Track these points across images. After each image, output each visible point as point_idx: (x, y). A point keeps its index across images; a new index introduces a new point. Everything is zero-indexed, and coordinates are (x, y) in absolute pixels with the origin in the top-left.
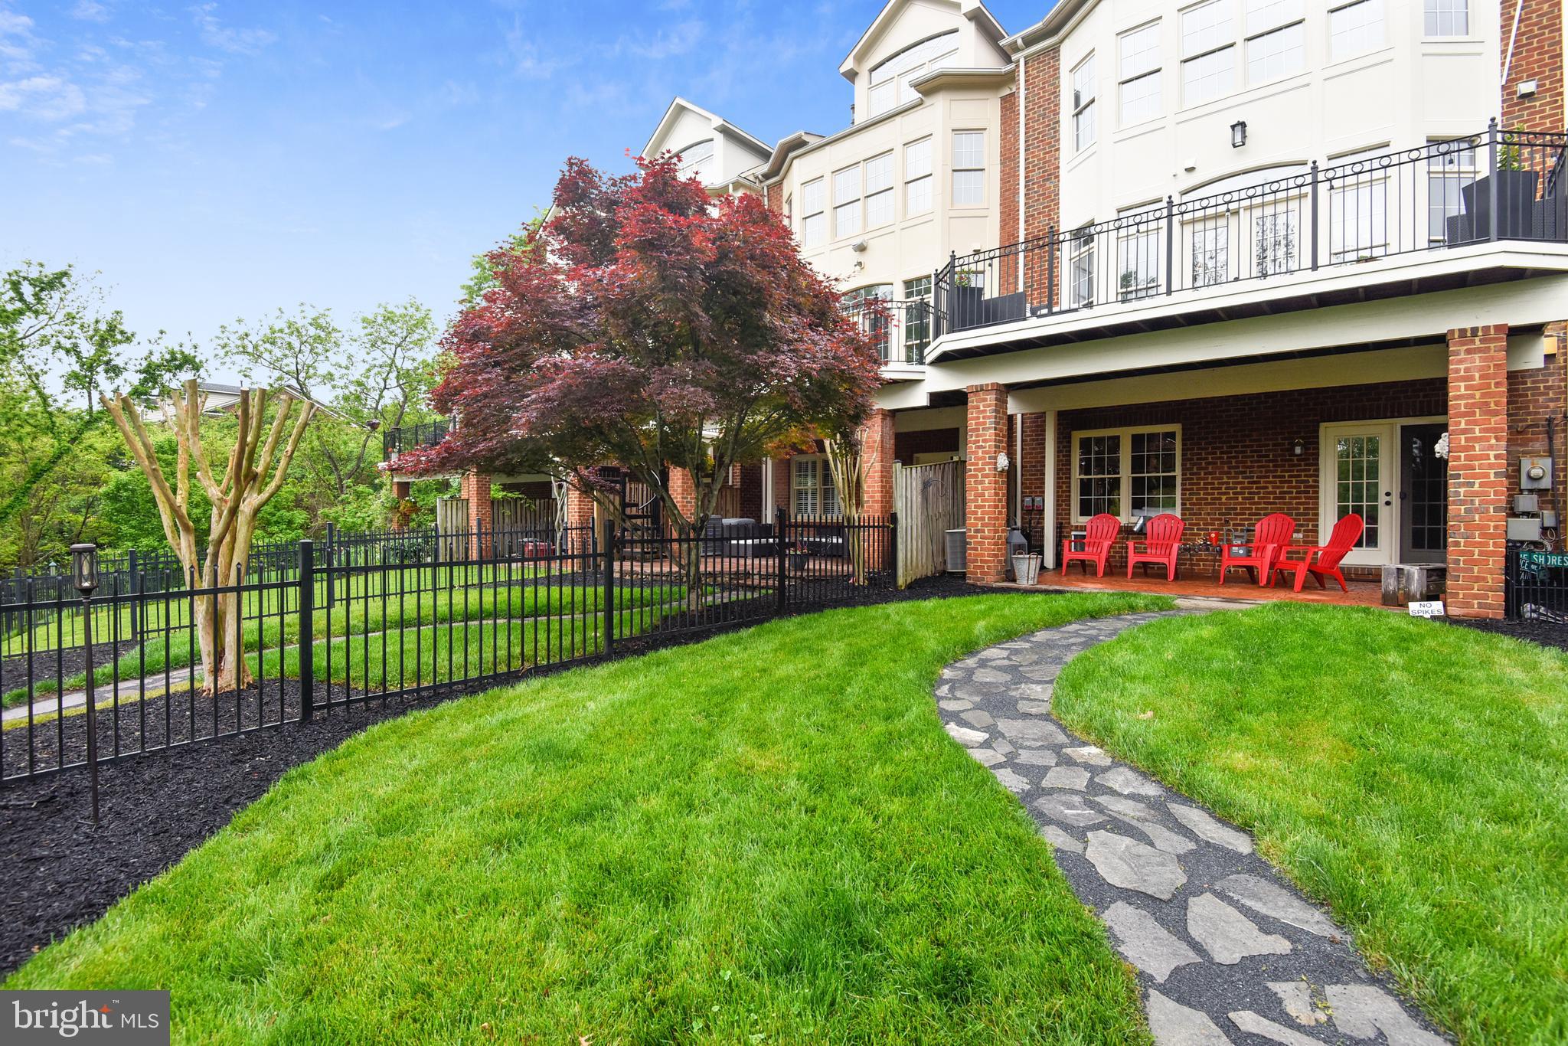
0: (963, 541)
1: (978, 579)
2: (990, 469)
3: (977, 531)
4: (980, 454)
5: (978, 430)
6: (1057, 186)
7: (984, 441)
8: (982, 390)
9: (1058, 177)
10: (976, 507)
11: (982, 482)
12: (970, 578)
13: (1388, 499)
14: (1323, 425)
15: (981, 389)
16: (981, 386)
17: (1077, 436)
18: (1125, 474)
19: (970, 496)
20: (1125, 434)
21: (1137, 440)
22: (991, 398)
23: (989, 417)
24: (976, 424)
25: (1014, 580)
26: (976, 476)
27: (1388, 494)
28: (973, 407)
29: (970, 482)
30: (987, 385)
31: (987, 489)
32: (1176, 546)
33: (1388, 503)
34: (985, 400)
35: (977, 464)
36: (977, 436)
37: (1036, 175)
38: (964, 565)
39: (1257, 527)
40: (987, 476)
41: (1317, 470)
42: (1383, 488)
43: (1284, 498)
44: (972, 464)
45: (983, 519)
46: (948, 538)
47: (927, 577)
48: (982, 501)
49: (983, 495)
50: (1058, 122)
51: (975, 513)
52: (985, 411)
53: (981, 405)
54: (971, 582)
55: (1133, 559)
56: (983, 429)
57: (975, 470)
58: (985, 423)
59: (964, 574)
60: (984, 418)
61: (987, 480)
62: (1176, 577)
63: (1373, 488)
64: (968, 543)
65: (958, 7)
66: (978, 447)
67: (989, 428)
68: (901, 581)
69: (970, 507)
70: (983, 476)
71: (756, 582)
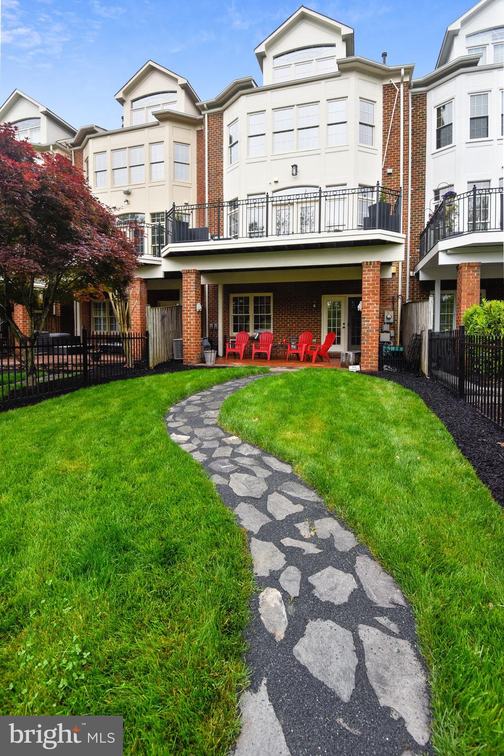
0: (180, 346)
1: (188, 363)
2: (193, 310)
3: (188, 340)
4: (189, 303)
5: (187, 291)
6: (222, 179)
7: (190, 297)
9: (222, 174)
10: (187, 328)
11: (190, 317)
12: (185, 362)
13: (344, 326)
14: (323, 296)
15: (188, 272)
16: (189, 270)
17: (232, 296)
18: (251, 314)
19: (184, 323)
20: (252, 296)
21: (256, 299)
22: (193, 276)
23: (192, 286)
24: (187, 289)
25: (204, 362)
26: (187, 314)
27: (344, 324)
28: (185, 280)
29: (184, 316)
30: (192, 270)
31: (192, 320)
32: (271, 345)
34: (191, 277)
35: (188, 308)
36: (187, 294)
37: (213, 171)
38: (182, 356)
39: (300, 337)
40: (192, 314)
41: (321, 314)
42: (342, 322)
43: (309, 325)
44: (185, 308)
45: (190, 334)
46: (174, 343)
47: (164, 362)
48: (190, 325)
49: (190, 322)
50: (222, 148)
51: (187, 331)
52: (190, 283)
53: (189, 279)
54: (185, 364)
55: (254, 351)
56: (190, 291)
57: (186, 311)
58: (190, 288)
59: (182, 360)
60: (190, 286)
61: (192, 316)
62: (271, 359)
63: (339, 322)
64: (183, 346)
65: (176, 80)
66: (187, 300)
67: (193, 291)
68: (151, 365)
69: (185, 328)
70: (190, 314)
71: (70, 368)
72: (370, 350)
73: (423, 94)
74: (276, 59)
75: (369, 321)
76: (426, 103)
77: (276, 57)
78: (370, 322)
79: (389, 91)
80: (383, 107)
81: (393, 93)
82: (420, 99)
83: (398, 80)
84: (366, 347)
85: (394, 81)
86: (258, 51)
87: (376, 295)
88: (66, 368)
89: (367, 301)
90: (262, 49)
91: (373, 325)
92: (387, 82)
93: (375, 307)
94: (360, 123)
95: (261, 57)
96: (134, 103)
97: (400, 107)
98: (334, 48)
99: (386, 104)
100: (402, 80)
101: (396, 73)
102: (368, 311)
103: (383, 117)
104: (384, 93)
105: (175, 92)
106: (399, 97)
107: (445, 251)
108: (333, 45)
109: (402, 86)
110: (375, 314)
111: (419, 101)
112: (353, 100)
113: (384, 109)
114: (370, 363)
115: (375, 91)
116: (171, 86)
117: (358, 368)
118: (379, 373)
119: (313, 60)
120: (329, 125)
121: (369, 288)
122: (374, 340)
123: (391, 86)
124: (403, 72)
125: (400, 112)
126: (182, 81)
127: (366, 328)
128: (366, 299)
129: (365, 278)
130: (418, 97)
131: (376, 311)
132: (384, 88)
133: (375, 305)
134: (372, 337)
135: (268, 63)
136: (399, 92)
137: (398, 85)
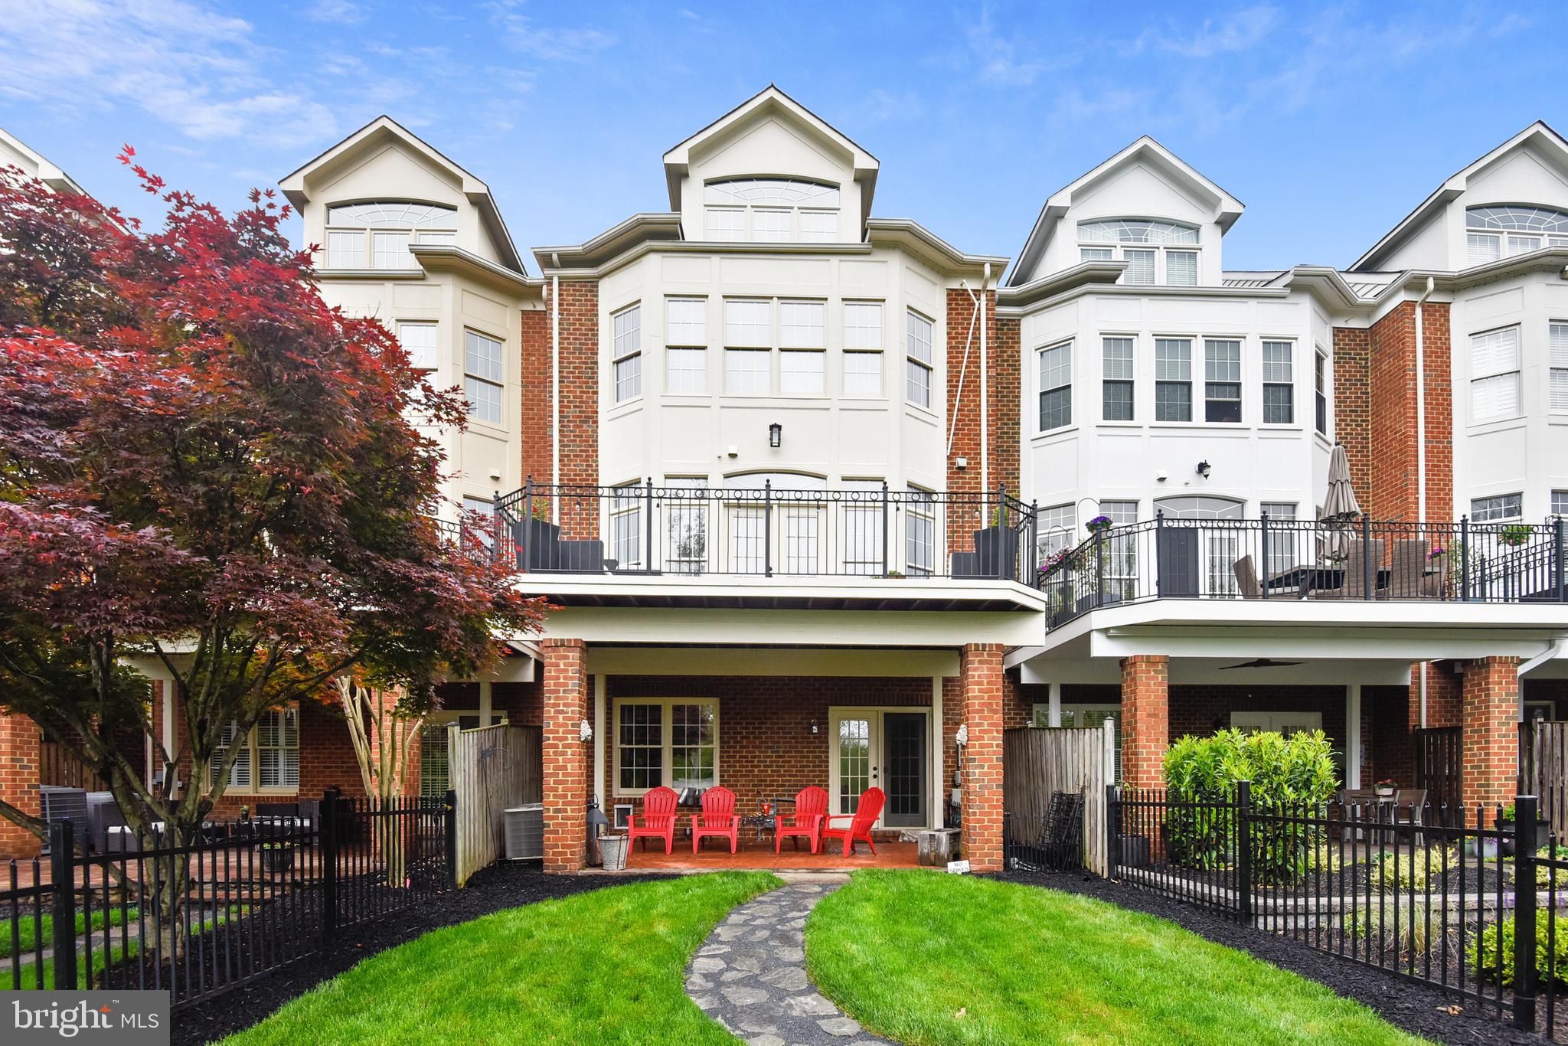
0: (536, 825)
1: (559, 868)
2: (573, 739)
3: (557, 811)
4: (561, 720)
5: (558, 692)
7: (565, 705)
8: (563, 645)
10: (556, 782)
11: (564, 754)
12: (548, 867)
13: (875, 772)
14: (831, 708)
15: (561, 644)
16: (562, 640)
18: (667, 745)
19: (548, 769)
22: (574, 656)
23: (572, 678)
24: (555, 685)
25: (601, 866)
26: (556, 746)
27: (875, 769)
28: (552, 665)
29: (548, 753)
30: (569, 640)
31: (571, 761)
32: (736, 819)
33: (875, 776)
34: (567, 657)
35: (557, 732)
36: (557, 698)
38: (541, 851)
39: (797, 799)
40: (569, 746)
41: (827, 747)
42: (872, 764)
43: (803, 771)
44: (551, 732)
45: (565, 797)
46: (507, 819)
48: (564, 775)
49: (565, 768)
52: (566, 671)
54: (550, 871)
55: (697, 834)
56: (565, 691)
57: (555, 738)
58: (566, 685)
59: (541, 861)
60: (565, 678)
61: (569, 751)
62: (738, 850)
63: (865, 764)
64: (544, 825)
65: (458, 181)
66: (557, 712)
67: (572, 691)
68: (461, 878)
69: (549, 782)
70: (565, 746)
71: (208, 895)
72: (985, 828)
73: (1014, 320)
74: (710, 188)
75: (982, 767)
76: (1019, 338)
77: (710, 183)
78: (986, 770)
79: (958, 301)
80: (948, 333)
81: (966, 309)
82: (1009, 329)
83: (978, 286)
84: (978, 821)
85: (970, 285)
86: (671, 159)
87: (996, 712)
88: (195, 895)
89: (978, 725)
90: (680, 157)
91: (991, 774)
92: (955, 285)
93: (994, 738)
94: (910, 360)
95: (677, 176)
96: (333, 212)
97: (979, 339)
98: (835, 191)
99: (954, 329)
100: (984, 287)
101: (974, 269)
102: (982, 746)
103: (948, 353)
104: (948, 304)
105: (453, 208)
106: (978, 319)
107: (1105, 631)
108: (834, 186)
109: (983, 297)
110: (994, 753)
111: (1006, 333)
112: (895, 309)
113: (949, 338)
114: (987, 855)
115: (934, 300)
116: (445, 193)
117: (964, 865)
118: (1007, 874)
119: (792, 208)
120: (846, 351)
121: (982, 698)
122: (996, 807)
123: (963, 295)
124: (987, 269)
125: (979, 348)
126: (471, 186)
127: (978, 781)
128: (977, 721)
129: (973, 677)
130: (1004, 325)
131: (997, 746)
132: (948, 295)
133: (995, 734)
134: (989, 800)
135: (693, 193)
136: (979, 309)
137: (977, 292)
